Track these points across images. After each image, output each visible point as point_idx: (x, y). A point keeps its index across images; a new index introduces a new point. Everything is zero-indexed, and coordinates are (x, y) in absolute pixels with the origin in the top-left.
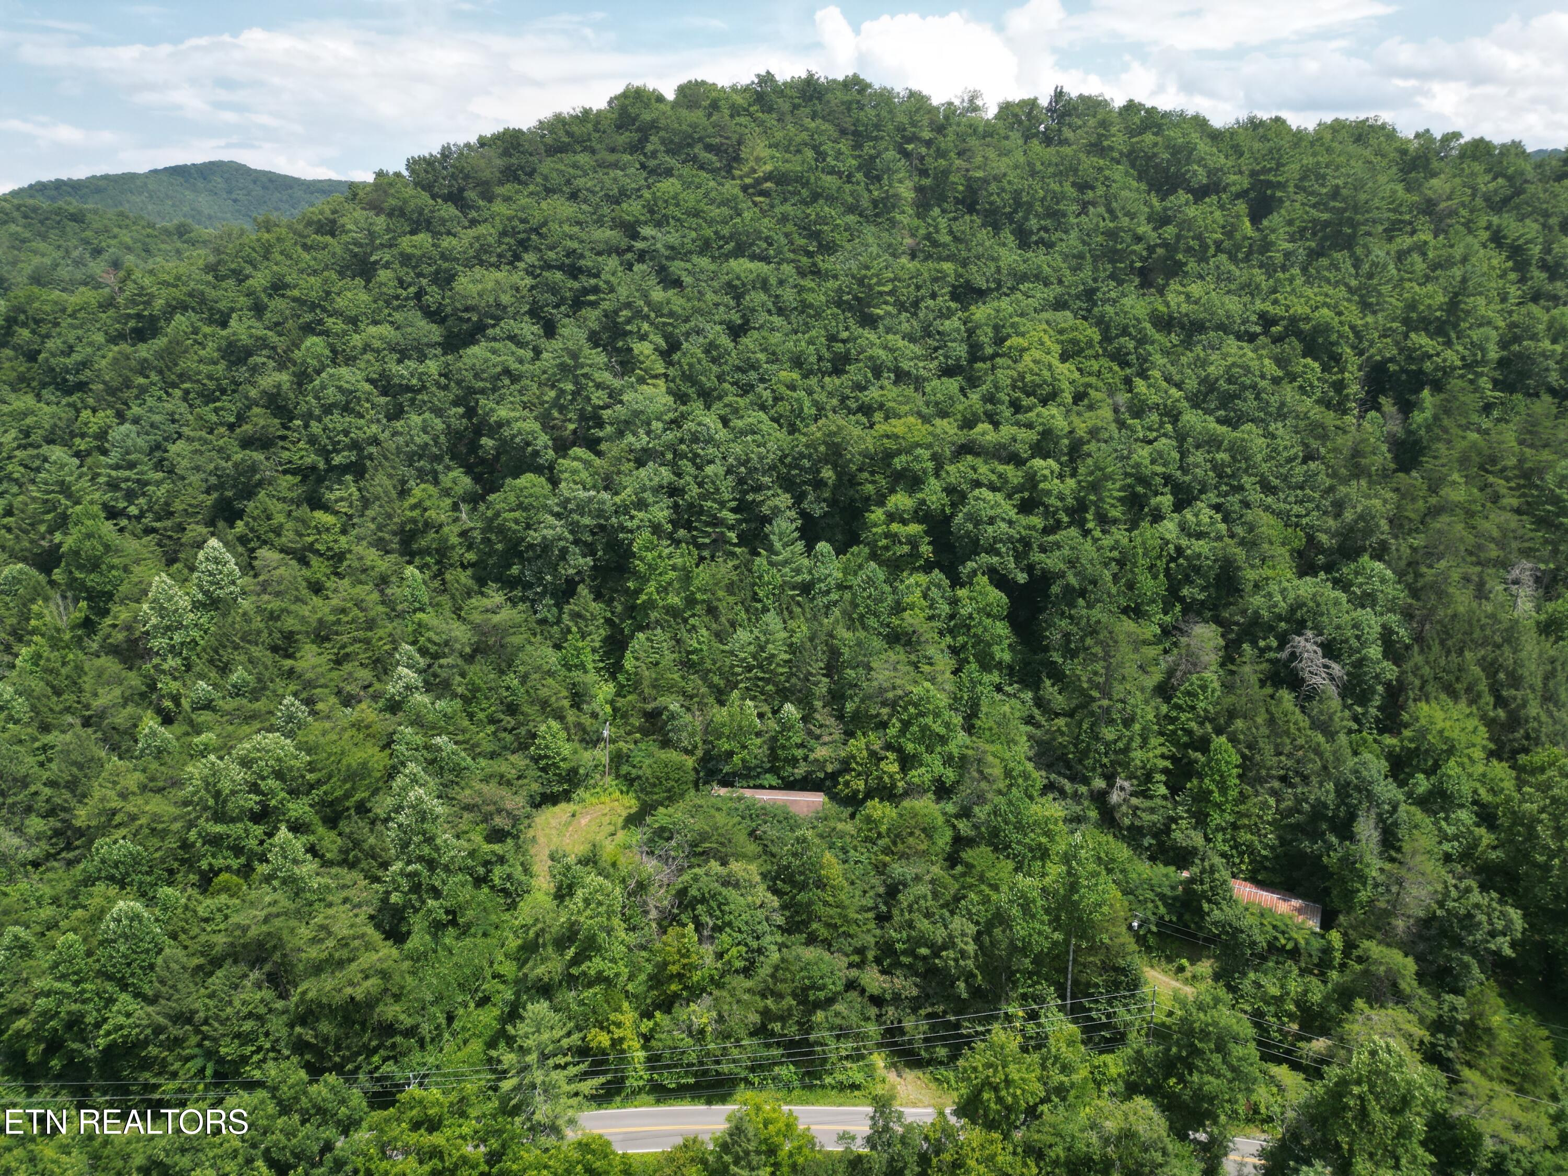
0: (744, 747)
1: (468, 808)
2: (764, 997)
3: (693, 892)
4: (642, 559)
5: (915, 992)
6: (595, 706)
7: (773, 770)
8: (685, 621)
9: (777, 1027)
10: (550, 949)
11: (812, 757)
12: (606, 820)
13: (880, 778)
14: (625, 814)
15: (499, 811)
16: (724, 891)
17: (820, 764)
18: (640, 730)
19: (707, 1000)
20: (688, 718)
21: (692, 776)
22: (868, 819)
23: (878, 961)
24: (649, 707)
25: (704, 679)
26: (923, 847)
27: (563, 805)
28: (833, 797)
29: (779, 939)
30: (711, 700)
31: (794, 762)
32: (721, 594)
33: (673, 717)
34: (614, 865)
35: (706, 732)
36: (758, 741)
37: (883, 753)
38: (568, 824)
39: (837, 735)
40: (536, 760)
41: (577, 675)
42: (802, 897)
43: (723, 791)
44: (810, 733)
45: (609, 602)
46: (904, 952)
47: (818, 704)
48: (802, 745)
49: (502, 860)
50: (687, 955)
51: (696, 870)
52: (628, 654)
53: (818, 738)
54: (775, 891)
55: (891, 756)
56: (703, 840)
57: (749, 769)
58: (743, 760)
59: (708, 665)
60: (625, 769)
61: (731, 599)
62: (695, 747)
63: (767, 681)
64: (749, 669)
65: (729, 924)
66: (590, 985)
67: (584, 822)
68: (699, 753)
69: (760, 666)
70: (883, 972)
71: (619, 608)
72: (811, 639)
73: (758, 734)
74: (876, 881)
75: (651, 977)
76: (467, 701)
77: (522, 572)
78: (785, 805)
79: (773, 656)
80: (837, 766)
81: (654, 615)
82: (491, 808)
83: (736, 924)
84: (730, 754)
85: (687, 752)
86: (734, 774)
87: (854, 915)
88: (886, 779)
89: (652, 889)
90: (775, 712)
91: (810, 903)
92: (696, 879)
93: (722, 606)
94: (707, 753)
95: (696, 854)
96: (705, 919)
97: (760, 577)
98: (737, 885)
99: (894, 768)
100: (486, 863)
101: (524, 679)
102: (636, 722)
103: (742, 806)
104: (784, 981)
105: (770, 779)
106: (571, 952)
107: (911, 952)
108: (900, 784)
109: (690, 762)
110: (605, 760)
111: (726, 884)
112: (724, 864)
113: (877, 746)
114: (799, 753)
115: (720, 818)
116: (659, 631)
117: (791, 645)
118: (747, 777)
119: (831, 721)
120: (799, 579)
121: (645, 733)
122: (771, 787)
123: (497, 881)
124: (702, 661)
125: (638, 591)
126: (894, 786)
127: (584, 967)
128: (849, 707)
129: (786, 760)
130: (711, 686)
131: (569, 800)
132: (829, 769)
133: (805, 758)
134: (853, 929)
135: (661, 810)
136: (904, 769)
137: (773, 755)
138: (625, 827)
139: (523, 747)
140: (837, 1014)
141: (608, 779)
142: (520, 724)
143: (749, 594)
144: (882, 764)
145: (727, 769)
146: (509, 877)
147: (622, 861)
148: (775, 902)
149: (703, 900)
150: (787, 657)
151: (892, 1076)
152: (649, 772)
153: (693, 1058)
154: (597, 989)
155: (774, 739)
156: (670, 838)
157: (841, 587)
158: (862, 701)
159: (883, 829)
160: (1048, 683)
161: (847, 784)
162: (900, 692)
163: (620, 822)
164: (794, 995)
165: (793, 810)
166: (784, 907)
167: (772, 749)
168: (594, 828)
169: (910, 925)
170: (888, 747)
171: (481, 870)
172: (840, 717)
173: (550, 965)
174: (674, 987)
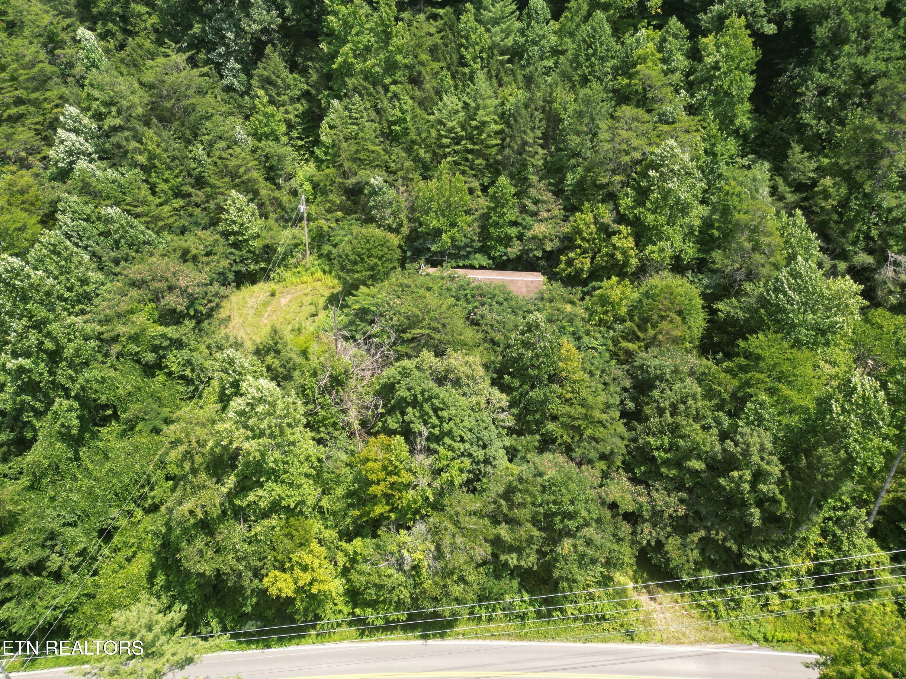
0: (453, 225)
1: (133, 284)
2: (496, 522)
3: (402, 392)
4: (335, 13)
5: (682, 511)
6: (294, 183)
7: (484, 250)
8: (387, 90)
9: (513, 560)
10: (203, 476)
11: (529, 234)
12: (309, 299)
13: (612, 256)
14: (327, 294)
15: (171, 289)
16: (441, 392)
17: (539, 241)
18: (341, 208)
19: (420, 528)
20: (391, 194)
21: (397, 255)
22: (604, 301)
23: (627, 467)
24: (350, 182)
25: (409, 150)
26: (677, 333)
27: (261, 285)
28: (552, 277)
29: (508, 441)
30: (416, 176)
31: (507, 241)
32: (424, 57)
33: (373, 193)
34: (304, 353)
35: (412, 209)
36: (469, 219)
37: (615, 227)
38: (266, 304)
39: (557, 211)
40: (226, 235)
41: (270, 146)
42: (536, 394)
43: (432, 270)
44: (523, 209)
45: (304, 72)
46: (666, 462)
47: (534, 178)
48: (515, 224)
49: (178, 344)
50: (396, 472)
51: (406, 363)
52: (324, 125)
53: (534, 214)
54: (504, 388)
55: (625, 229)
56: (412, 326)
57: (459, 248)
58: (453, 239)
59: (413, 135)
60: (326, 248)
61: (436, 66)
62: (401, 225)
63: (477, 154)
64: (457, 141)
65: (449, 433)
66: (265, 515)
67: (284, 301)
68: (405, 231)
69: (470, 138)
70: (634, 480)
71: (314, 77)
72: (527, 106)
73: (468, 212)
74: (617, 370)
75: (350, 494)
76: (147, 169)
77: (203, 30)
78: (503, 286)
79: (484, 123)
80: (557, 244)
81: (351, 82)
82: (163, 285)
83: (457, 432)
84: (438, 232)
85: (390, 229)
86: (442, 253)
87: (597, 414)
88: (619, 255)
89: (352, 383)
90: (485, 189)
91: (545, 401)
92: (405, 373)
93: (425, 72)
94: (413, 231)
95: (404, 342)
96: (418, 426)
97: (467, 38)
98: (457, 383)
99: (630, 243)
100: (155, 349)
101: (209, 147)
102: (337, 198)
103: (454, 286)
104: (522, 505)
105: (480, 259)
106: (231, 481)
107: (678, 464)
108: (634, 262)
109: (395, 240)
110: (306, 239)
111: (441, 381)
112: (440, 353)
113: (607, 218)
114: (513, 231)
115: (432, 300)
116: (357, 98)
117: (502, 115)
118: (455, 257)
119: (548, 196)
120: (509, 42)
121: (348, 212)
122: (482, 268)
123: (174, 368)
124: (406, 132)
125: (333, 56)
126: (626, 263)
127: (251, 497)
128: (570, 178)
129: (499, 240)
130: (417, 160)
131: (268, 279)
132: (549, 246)
133: (520, 237)
134: (600, 433)
135: (363, 289)
136: (640, 244)
137: (484, 234)
138: (326, 308)
139: (214, 223)
140: (589, 543)
141: (310, 259)
142: (209, 198)
143: (455, 57)
144: (615, 240)
145: (434, 248)
146: (189, 362)
147: (314, 348)
148: (503, 399)
149: (414, 403)
150: (497, 127)
151: (644, 598)
152: (348, 248)
153: (405, 594)
154: (274, 521)
155: (485, 217)
156: (372, 322)
157: (556, 52)
158: (588, 170)
159: (623, 311)
160: (797, 148)
161: (570, 262)
162: (638, 155)
163: (322, 302)
164: (535, 521)
165: (514, 290)
166: (512, 404)
167: (484, 227)
168: (294, 308)
169: (675, 429)
170: (621, 219)
171: (150, 357)
172: (558, 193)
173: (204, 495)
174: (379, 510)
